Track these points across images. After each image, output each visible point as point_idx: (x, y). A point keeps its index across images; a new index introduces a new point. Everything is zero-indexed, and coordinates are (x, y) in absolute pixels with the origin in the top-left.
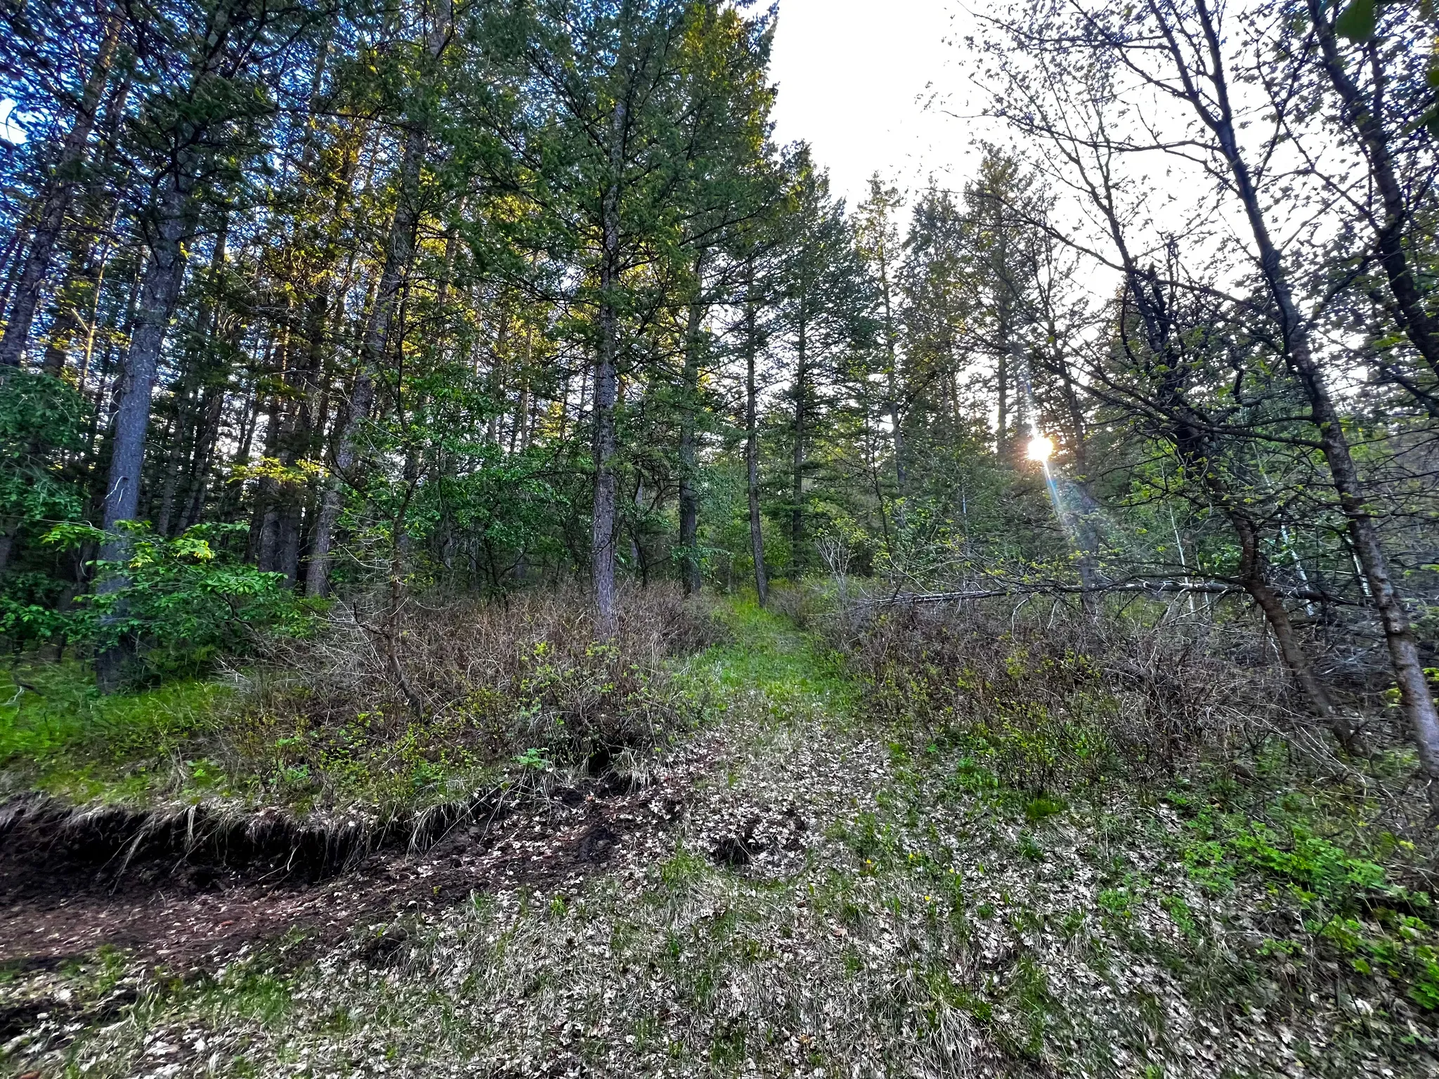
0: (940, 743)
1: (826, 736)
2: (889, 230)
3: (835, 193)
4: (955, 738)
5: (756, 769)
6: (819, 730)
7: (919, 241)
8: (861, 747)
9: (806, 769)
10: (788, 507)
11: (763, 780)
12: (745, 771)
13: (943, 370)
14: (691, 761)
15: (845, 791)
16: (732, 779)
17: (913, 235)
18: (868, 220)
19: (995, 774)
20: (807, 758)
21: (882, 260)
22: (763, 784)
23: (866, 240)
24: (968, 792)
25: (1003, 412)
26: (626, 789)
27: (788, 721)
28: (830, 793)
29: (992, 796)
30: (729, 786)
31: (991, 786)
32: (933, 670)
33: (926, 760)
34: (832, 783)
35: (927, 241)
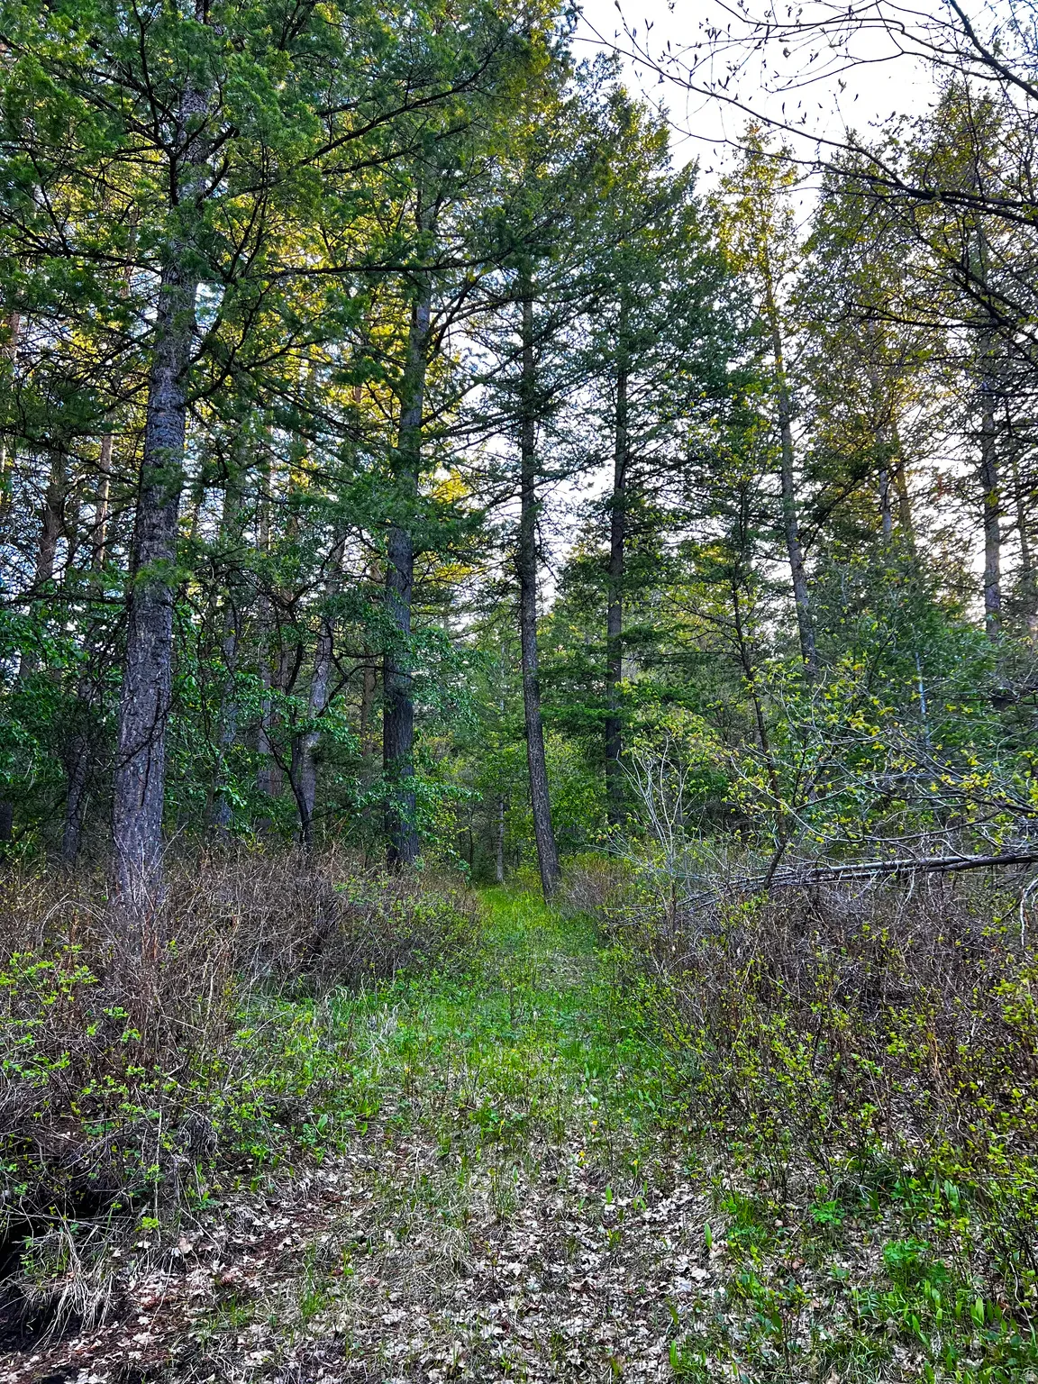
0: (847, 1196)
1: (591, 1178)
2: (776, 221)
3: (681, 153)
4: (883, 1183)
5: (391, 1270)
6: (576, 1161)
7: (831, 239)
8: (664, 1207)
9: (516, 1268)
10: (594, 712)
11: (396, 1304)
12: (361, 1276)
13: (881, 465)
14: (239, 1250)
15: (606, 1331)
16: (320, 1301)
17: (822, 230)
18: (739, 204)
19: (977, 1282)
20: (527, 1239)
21: (766, 271)
22: (396, 1315)
23: (737, 236)
24: (906, 1338)
25: (993, 543)
26: (39, 1331)
27: (509, 1138)
28: (560, 1341)
29: (967, 1351)
30: (302, 1324)
31: (968, 1325)
32: (841, 1018)
33: (813, 1242)
34: (572, 1310)
35: (844, 239)
